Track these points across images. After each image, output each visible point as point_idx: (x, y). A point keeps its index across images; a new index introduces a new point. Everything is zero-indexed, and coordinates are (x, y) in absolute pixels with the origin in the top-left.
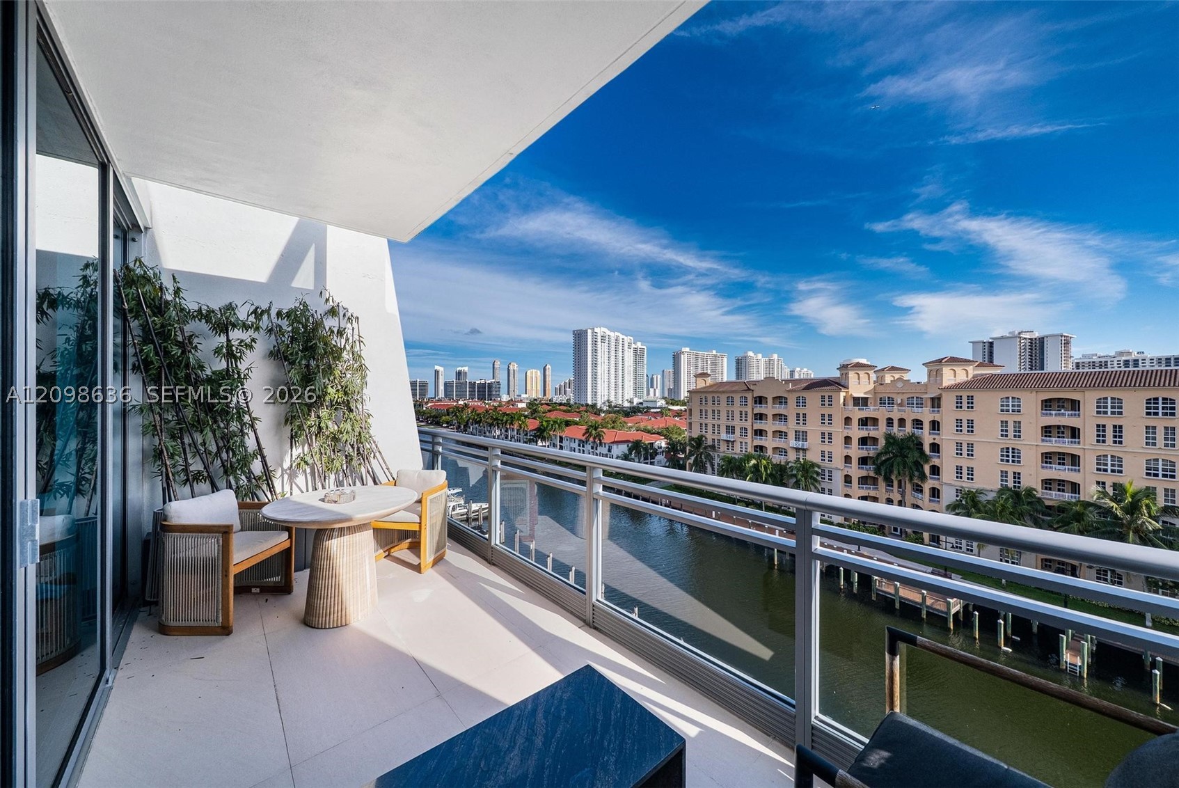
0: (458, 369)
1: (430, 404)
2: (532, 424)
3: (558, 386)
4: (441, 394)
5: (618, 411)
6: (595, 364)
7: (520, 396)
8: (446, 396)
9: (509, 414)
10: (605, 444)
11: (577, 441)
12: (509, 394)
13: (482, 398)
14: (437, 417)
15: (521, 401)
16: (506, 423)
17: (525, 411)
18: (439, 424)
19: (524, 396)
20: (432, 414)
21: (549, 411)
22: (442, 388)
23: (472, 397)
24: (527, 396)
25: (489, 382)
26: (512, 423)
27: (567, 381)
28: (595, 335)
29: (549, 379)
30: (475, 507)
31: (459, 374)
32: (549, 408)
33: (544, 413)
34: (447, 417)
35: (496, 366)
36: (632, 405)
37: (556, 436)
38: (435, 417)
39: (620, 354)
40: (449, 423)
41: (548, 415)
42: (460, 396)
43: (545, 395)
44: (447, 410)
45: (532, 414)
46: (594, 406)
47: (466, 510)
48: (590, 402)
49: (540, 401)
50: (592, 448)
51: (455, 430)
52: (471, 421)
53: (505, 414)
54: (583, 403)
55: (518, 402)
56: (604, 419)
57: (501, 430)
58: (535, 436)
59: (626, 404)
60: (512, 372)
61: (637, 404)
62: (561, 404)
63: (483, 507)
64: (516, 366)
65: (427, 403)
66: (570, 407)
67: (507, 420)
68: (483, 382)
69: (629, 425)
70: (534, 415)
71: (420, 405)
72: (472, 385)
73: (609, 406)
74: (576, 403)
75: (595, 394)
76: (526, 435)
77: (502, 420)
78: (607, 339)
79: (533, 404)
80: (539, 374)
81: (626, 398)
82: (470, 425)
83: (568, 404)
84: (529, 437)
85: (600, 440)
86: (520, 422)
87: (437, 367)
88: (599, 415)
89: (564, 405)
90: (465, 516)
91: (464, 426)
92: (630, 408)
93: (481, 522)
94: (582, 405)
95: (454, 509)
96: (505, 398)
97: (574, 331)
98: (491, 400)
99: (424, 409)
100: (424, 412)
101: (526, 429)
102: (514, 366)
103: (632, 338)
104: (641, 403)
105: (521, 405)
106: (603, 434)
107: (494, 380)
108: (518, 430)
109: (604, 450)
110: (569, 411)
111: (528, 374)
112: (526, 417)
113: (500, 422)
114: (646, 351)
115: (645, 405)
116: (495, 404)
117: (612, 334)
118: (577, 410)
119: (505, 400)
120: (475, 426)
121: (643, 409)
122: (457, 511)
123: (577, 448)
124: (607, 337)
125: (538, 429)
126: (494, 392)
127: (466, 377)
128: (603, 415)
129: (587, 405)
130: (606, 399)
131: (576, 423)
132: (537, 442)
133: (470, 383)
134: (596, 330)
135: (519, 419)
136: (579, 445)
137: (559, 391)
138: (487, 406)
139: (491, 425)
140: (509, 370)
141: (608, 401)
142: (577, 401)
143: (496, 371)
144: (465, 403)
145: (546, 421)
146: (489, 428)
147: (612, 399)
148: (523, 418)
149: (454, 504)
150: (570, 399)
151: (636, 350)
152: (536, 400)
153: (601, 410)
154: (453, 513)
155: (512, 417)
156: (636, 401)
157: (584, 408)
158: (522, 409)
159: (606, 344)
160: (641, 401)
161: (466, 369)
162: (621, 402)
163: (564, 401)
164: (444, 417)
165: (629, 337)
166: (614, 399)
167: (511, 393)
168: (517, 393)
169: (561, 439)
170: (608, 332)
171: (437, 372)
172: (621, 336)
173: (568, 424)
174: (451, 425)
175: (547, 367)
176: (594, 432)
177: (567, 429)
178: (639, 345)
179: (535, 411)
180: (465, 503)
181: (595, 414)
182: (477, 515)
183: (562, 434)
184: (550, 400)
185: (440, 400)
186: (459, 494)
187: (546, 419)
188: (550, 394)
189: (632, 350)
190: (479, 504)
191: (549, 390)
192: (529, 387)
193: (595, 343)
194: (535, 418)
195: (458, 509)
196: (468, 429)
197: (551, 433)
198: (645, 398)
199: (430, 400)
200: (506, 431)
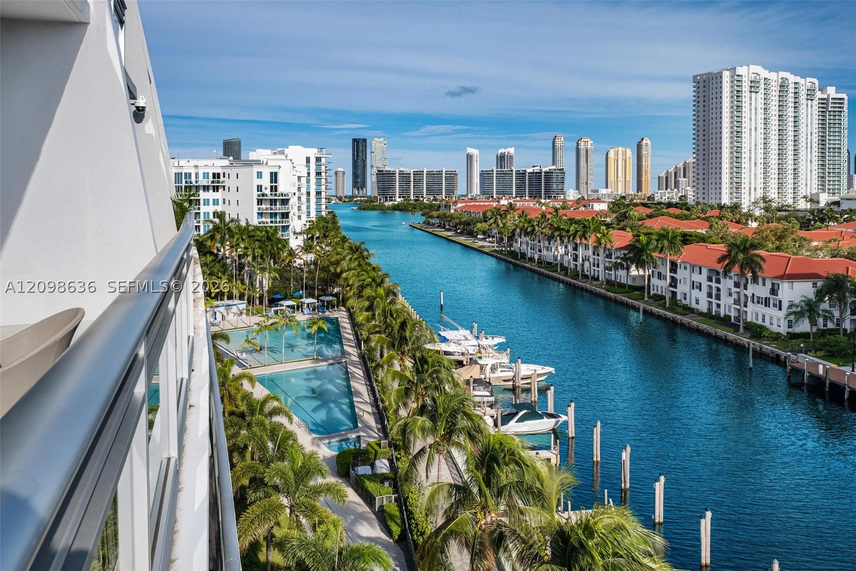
0: (500, 151)
1: (459, 205)
2: (620, 239)
3: (663, 175)
4: (476, 190)
5: (786, 219)
6: (737, 134)
7: (597, 191)
8: (483, 192)
9: (580, 221)
10: (764, 280)
11: (705, 271)
12: (578, 188)
13: (535, 195)
14: (469, 224)
15: (598, 200)
16: (575, 235)
17: (606, 216)
18: (471, 234)
19: (604, 191)
20: (463, 220)
21: (650, 217)
22: (476, 180)
23: (520, 194)
24: (609, 190)
25: (547, 169)
26: (584, 236)
27: (681, 165)
28: (737, 80)
29: (647, 163)
30: (525, 369)
31: (501, 159)
32: (649, 211)
33: (639, 220)
34: (484, 224)
35: (559, 143)
36: (814, 206)
37: (663, 260)
38: (467, 224)
39: (790, 112)
40: (487, 234)
41: (648, 223)
42: (502, 193)
43: (639, 189)
44: (484, 214)
45: (619, 220)
46: (735, 207)
47: (511, 374)
48: (726, 200)
49: (632, 200)
50: (737, 285)
51: (495, 244)
52: (518, 230)
53: (572, 221)
54: (713, 202)
55: (594, 201)
56: (758, 232)
57: (566, 247)
58: (625, 259)
59: (803, 205)
60: (583, 153)
61: (828, 204)
62: (669, 205)
63: (538, 372)
64: (590, 142)
65: (455, 203)
66: (688, 209)
67: (577, 231)
68: (537, 169)
69: (815, 244)
70: (622, 224)
71: (446, 206)
72: (521, 175)
73: (767, 209)
74: (698, 203)
75: (737, 187)
76: (609, 256)
77: (568, 231)
78: (762, 86)
79: (621, 207)
80: (630, 154)
81: (802, 191)
82: (516, 237)
83: (682, 204)
84: (613, 260)
85: (754, 273)
86: (599, 235)
87: (470, 150)
88: (746, 224)
89: (676, 205)
90: (511, 383)
91: (509, 238)
92: (812, 212)
93: (535, 396)
94: (712, 207)
95: (494, 369)
96: (572, 194)
97: (695, 77)
98: (549, 197)
99: (452, 211)
100: (451, 217)
101: (608, 246)
102: (588, 143)
103: (816, 81)
104: (837, 203)
105: (598, 207)
106: (759, 260)
107: (554, 167)
108: (595, 248)
109: (762, 291)
110: (687, 218)
111: (612, 154)
112: (608, 226)
113: (564, 233)
114: (846, 102)
115: (845, 206)
116: (558, 205)
117: (773, 76)
118: (703, 216)
119: (571, 198)
120: (524, 239)
121: (842, 214)
122: (498, 374)
123: (705, 284)
124: (762, 81)
125: (631, 248)
126: (554, 186)
127: (511, 163)
128: (754, 225)
129: (721, 207)
130: (760, 194)
131: (703, 239)
132: (628, 269)
133: (518, 173)
134: (741, 71)
135: (597, 230)
136: (710, 279)
137: (665, 182)
138: (544, 208)
139: (550, 238)
140: (578, 150)
141: (764, 199)
142: (701, 200)
143: (559, 153)
144: (511, 204)
145: (645, 234)
146: (546, 243)
147: (773, 194)
148: (603, 228)
149: (494, 361)
150: (685, 196)
151: (824, 103)
152: (624, 198)
153: (749, 216)
154: (492, 375)
155: (585, 227)
156: (824, 199)
157: (716, 212)
158: (601, 213)
159: (761, 95)
160: (836, 198)
161: (512, 151)
162: (790, 201)
163: (675, 200)
164: (479, 225)
165: (809, 79)
166: (776, 196)
167: (583, 186)
168: (592, 186)
169: (674, 267)
170: (764, 73)
171: (470, 157)
172: (792, 78)
173: (686, 239)
174: (489, 236)
175: (644, 142)
176: (741, 256)
177: (686, 250)
178: (831, 91)
179: (624, 217)
180: (511, 361)
181: (738, 222)
182: (530, 383)
183: (675, 258)
184: (649, 198)
185: (473, 199)
186: (501, 348)
187: (645, 231)
188: (651, 188)
189: (815, 103)
190: (533, 367)
191: (647, 181)
192: (611, 177)
193: (737, 95)
194: (623, 229)
195: (499, 370)
196: (514, 244)
197: (655, 255)
198: (844, 193)
199: (461, 198)
200: (575, 249)
